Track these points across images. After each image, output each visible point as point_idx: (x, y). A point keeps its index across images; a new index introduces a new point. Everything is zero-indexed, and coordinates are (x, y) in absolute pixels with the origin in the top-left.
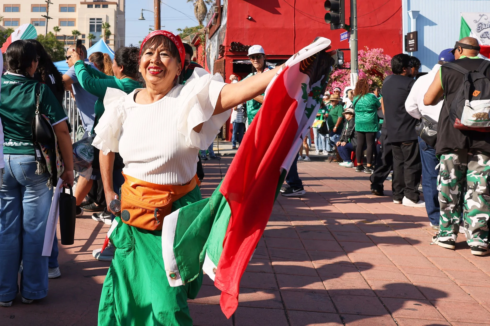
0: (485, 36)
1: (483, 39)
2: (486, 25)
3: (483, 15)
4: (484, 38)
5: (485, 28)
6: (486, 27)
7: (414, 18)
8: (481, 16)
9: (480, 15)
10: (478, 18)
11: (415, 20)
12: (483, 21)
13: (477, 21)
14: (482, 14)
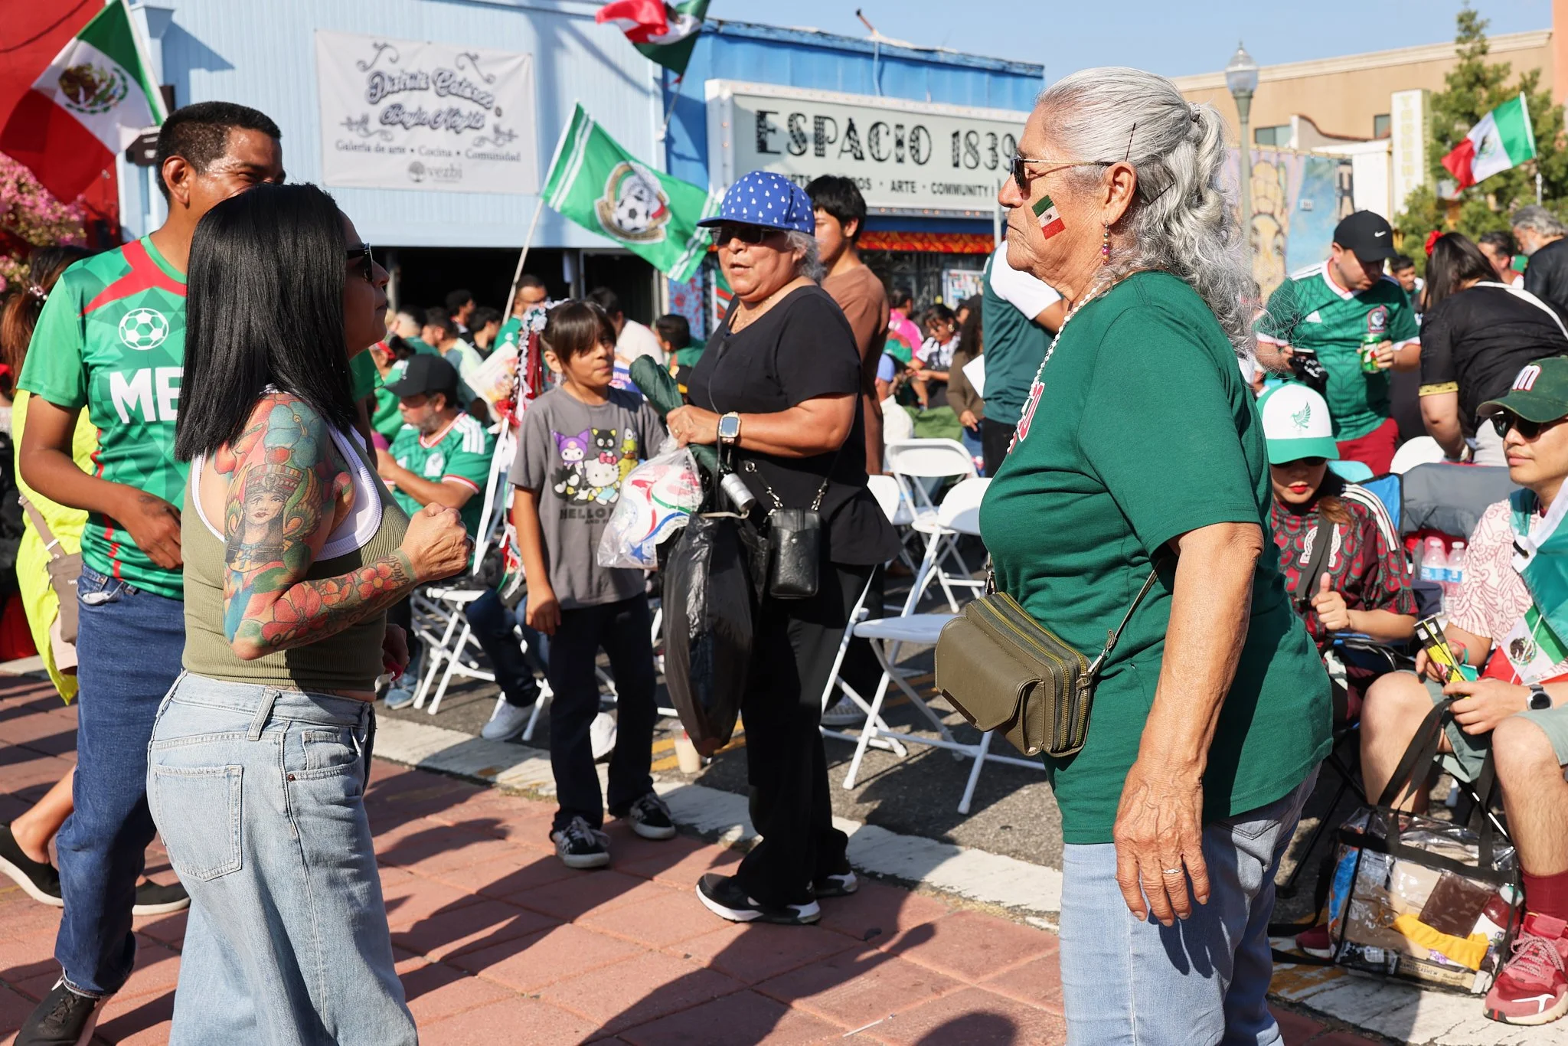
0: (392, 117)
1: (388, 128)
2: (396, 81)
3: (385, 46)
4: (392, 124)
5: (393, 92)
6: (396, 88)
7: (153, 34)
8: (381, 48)
9: (375, 45)
10: (369, 55)
11: (158, 42)
12: (383, 65)
13: (369, 63)
14: (380, 43)
